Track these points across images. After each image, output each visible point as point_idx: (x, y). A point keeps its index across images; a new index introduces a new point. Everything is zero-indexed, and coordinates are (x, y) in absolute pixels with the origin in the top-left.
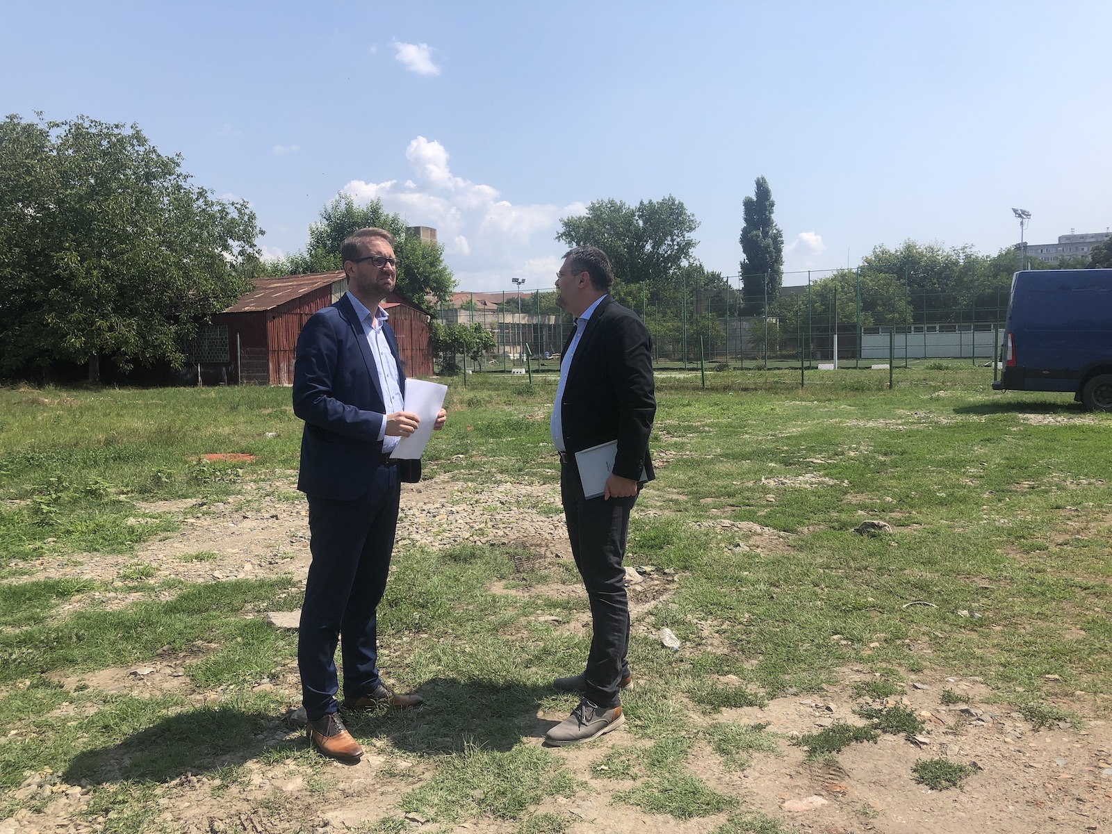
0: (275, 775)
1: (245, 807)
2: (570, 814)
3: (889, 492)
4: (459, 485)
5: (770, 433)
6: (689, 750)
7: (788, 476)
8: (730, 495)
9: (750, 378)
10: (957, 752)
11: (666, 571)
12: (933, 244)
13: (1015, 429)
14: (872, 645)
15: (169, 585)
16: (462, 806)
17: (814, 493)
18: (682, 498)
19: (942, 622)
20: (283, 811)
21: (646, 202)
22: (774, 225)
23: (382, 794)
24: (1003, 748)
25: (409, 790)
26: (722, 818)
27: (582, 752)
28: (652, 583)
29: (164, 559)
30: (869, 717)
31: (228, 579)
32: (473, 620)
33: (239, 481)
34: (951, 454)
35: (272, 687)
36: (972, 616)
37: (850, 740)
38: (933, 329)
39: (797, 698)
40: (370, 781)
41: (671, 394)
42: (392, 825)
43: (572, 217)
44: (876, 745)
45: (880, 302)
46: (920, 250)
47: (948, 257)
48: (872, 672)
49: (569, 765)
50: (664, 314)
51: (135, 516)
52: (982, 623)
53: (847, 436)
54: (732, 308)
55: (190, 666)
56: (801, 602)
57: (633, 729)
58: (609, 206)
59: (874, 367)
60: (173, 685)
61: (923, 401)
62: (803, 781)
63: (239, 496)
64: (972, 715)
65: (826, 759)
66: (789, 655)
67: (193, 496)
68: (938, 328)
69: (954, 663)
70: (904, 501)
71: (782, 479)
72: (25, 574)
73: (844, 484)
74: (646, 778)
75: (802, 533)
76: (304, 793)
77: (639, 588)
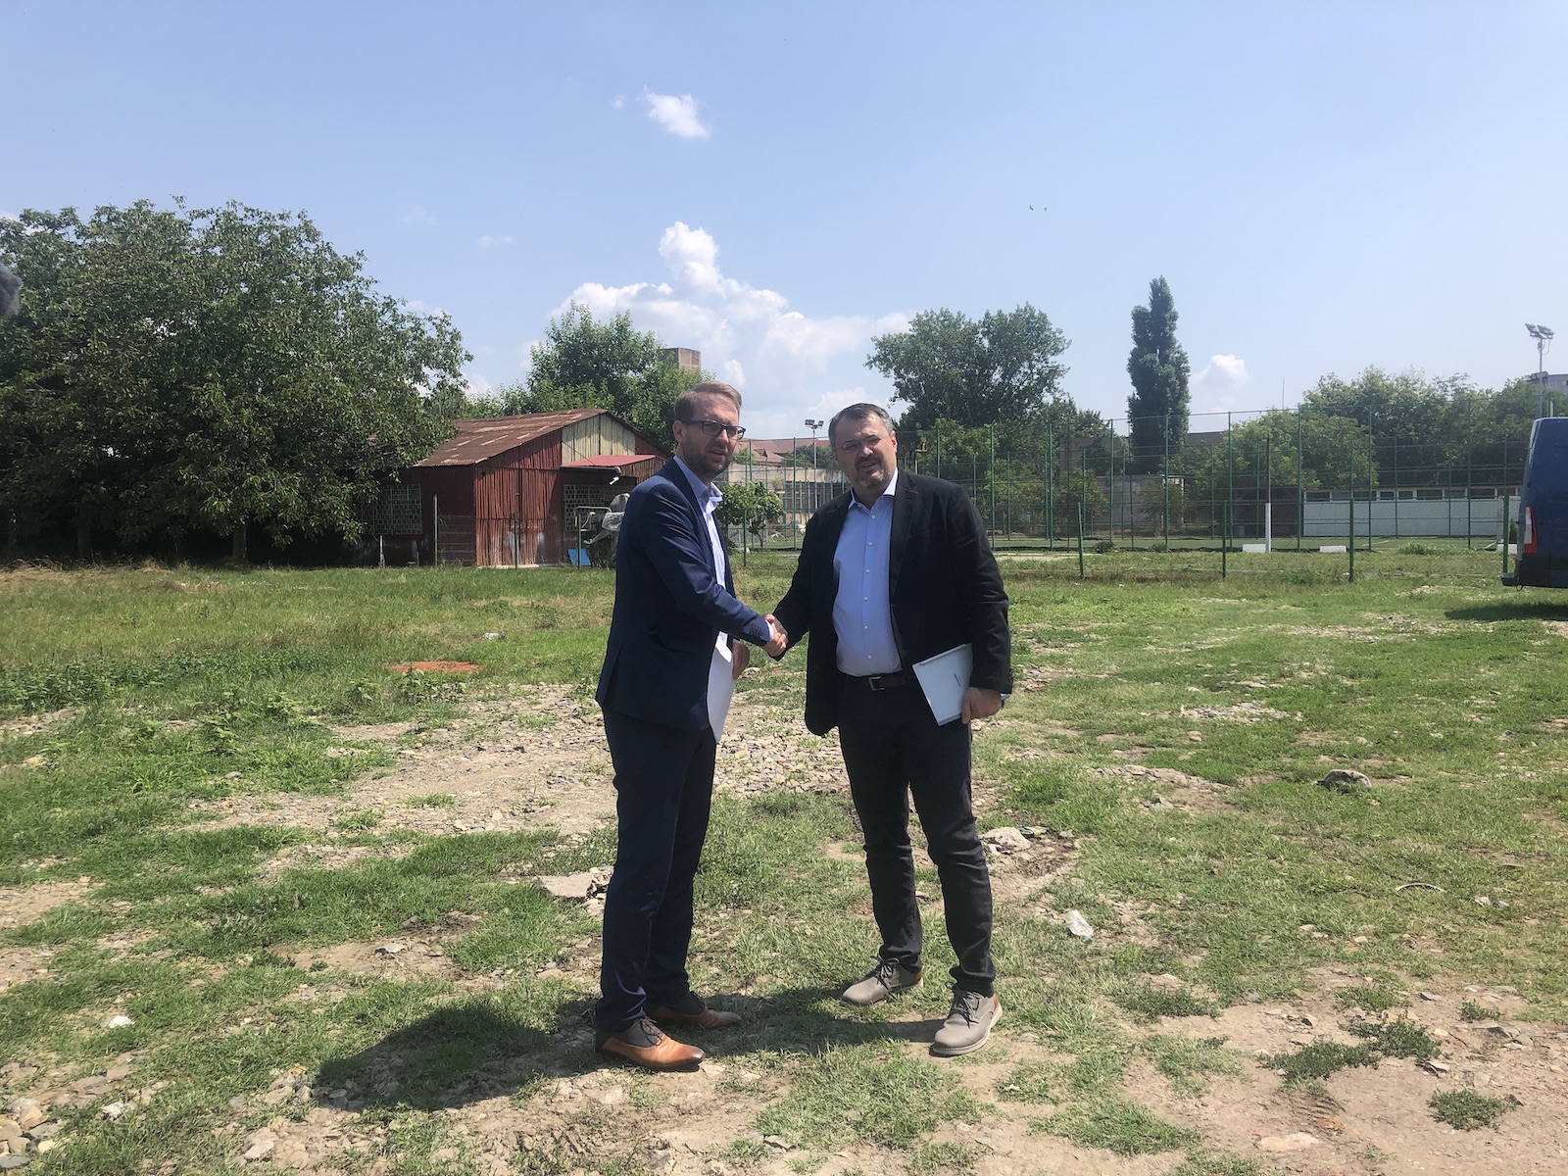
0: (587, 1084)
1: (558, 1122)
2: (977, 1145)
3: (1362, 730)
4: (759, 709)
5: (1185, 643)
6: (1123, 1069)
7: (1217, 705)
8: (1138, 731)
9: (1144, 563)
10: (1488, 1082)
11: (1062, 834)
12: (1407, 374)
13: (1538, 643)
14: (1357, 940)
15: (401, 838)
16: (835, 1131)
17: (1256, 730)
18: (1071, 734)
19: (1452, 911)
20: (605, 1128)
21: (993, 314)
22: (1177, 345)
23: (728, 1112)
24: (1549, 1079)
25: (763, 1107)
26: (1179, 1157)
27: (980, 1068)
28: (1043, 850)
29: (386, 803)
30: (1364, 1034)
31: (473, 831)
32: (810, 893)
33: (462, 699)
34: (1446, 677)
35: (562, 973)
36: (1495, 905)
37: (1340, 1063)
38: (1409, 495)
39: (1261, 1007)
40: (709, 1095)
41: (1035, 585)
42: (750, 1151)
43: (889, 335)
44: (1376, 1071)
45: (1330, 456)
46: (1388, 382)
47: (1429, 393)
48: (1362, 975)
49: (967, 1083)
50: (1019, 470)
51: (335, 745)
52: (1509, 914)
53: (1294, 649)
54: (1118, 462)
55: (450, 944)
56: (1253, 880)
57: (1045, 1040)
58: (942, 319)
59: (1323, 549)
60: (431, 966)
61: (1398, 600)
62: (1282, 1114)
63: (465, 720)
64: (1505, 1035)
65: (1310, 1087)
66: (1244, 949)
67: (405, 719)
68: (1415, 495)
69: (1475, 966)
70: (1382, 742)
71: (1209, 709)
72: (213, 818)
73: (1297, 718)
74: (1071, 1103)
75: (1244, 785)
76: (628, 1107)
77: (1026, 857)
